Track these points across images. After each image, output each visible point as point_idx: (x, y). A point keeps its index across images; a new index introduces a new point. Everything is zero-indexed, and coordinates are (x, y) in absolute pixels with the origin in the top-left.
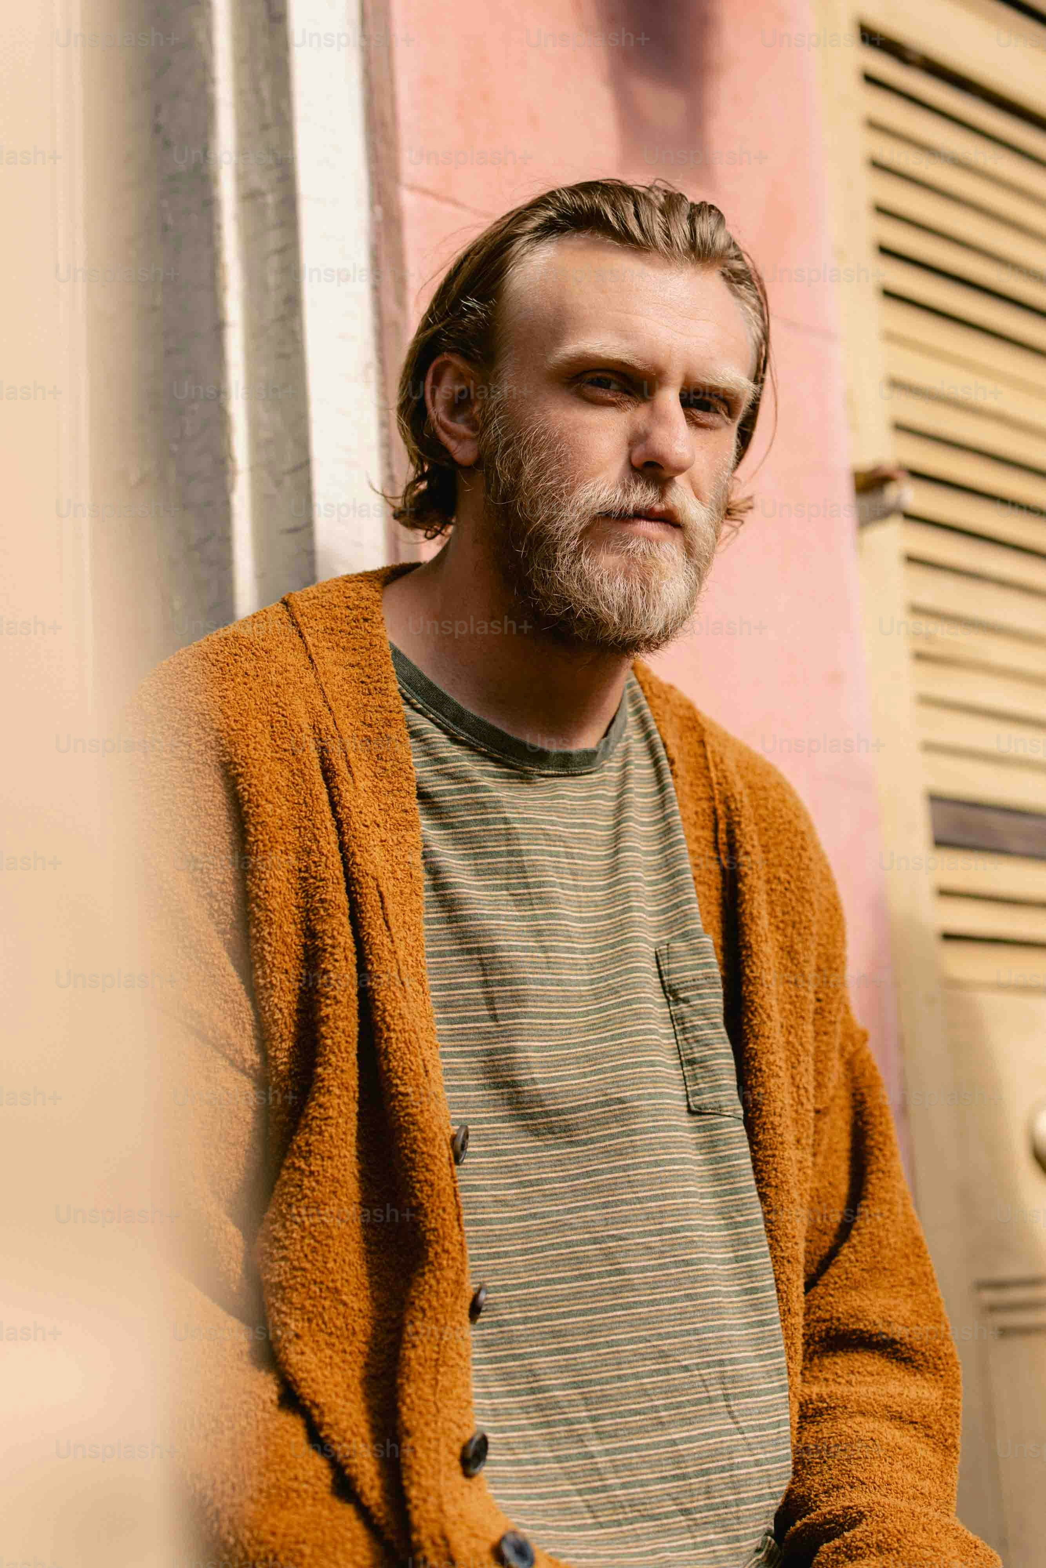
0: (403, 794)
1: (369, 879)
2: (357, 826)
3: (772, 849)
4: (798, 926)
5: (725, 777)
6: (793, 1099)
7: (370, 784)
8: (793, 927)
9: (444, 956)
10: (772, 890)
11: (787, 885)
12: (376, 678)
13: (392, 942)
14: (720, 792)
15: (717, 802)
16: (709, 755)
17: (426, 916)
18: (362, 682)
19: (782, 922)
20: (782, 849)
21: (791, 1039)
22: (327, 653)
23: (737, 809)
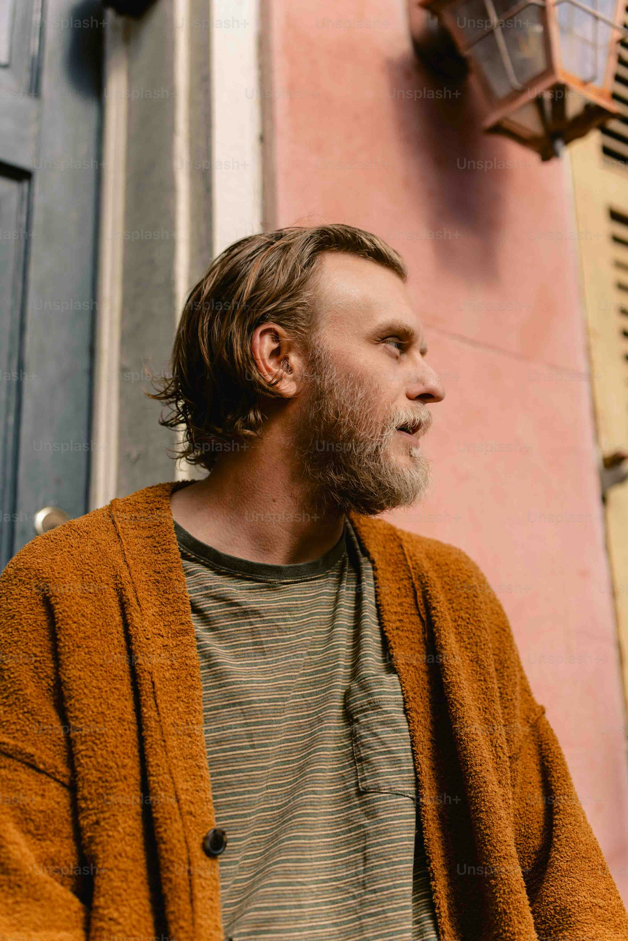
0: (181, 613)
1: (145, 674)
2: (141, 640)
3: (455, 600)
4: (479, 644)
5: (417, 564)
6: (494, 756)
7: (157, 610)
8: (477, 646)
9: (218, 709)
10: (458, 625)
11: (468, 621)
12: (163, 543)
13: (159, 714)
14: (415, 573)
15: (414, 579)
16: (406, 552)
17: (204, 685)
18: (155, 547)
19: (469, 644)
20: (461, 600)
21: (486, 716)
22: (131, 532)
23: (426, 582)
